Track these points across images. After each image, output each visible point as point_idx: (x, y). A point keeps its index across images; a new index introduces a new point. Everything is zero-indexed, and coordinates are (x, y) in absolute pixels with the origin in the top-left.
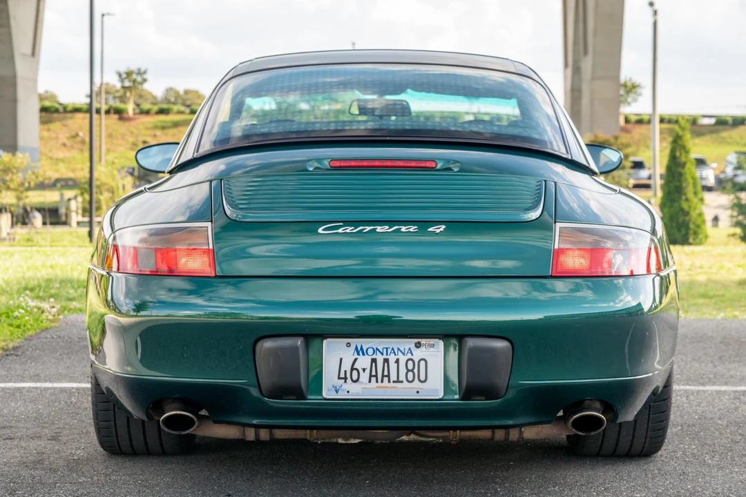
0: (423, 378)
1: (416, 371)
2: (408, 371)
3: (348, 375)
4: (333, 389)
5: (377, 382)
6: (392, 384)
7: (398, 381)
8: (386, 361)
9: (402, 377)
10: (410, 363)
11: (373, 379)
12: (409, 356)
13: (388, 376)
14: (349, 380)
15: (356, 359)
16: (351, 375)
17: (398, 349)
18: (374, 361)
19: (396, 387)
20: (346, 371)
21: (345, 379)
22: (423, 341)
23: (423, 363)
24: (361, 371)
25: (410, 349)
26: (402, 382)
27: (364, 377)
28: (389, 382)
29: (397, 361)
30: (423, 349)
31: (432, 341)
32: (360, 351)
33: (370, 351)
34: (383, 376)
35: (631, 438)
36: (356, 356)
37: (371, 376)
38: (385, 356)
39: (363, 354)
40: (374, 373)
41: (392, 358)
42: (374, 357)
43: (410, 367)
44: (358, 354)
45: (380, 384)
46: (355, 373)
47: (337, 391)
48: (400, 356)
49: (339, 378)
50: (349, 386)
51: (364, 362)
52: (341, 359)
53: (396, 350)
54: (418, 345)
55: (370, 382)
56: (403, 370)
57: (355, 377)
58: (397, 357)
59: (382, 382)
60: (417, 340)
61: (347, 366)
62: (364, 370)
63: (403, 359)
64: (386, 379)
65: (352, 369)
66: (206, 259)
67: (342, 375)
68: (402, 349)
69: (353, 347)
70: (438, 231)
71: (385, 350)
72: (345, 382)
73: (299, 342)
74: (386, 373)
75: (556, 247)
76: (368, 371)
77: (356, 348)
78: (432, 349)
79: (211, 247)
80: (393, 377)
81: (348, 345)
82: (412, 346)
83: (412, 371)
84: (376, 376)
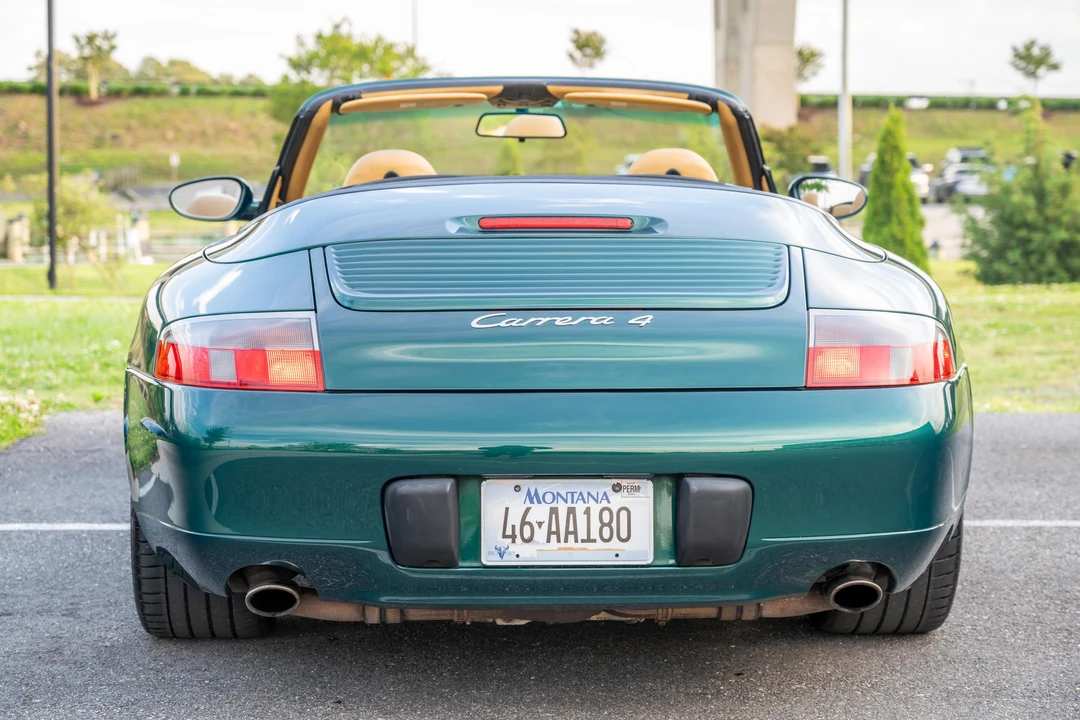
0: (624, 535)
1: (614, 525)
2: (603, 525)
3: (518, 532)
5: (559, 541)
6: (580, 545)
7: (589, 540)
8: (571, 511)
9: (595, 535)
10: (606, 514)
12: (604, 504)
13: (575, 533)
14: (519, 540)
15: (528, 509)
16: (522, 531)
17: (589, 494)
18: (554, 511)
19: (585, 549)
20: (513, 527)
21: (513, 537)
22: (624, 482)
23: (624, 514)
24: (536, 526)
25: (605, 494)
26: (594, 541)
27: (541, 534)
28: (576, 541)
29: (587, 512)
30: (624, 493)
31: (637, 482)
32: (533, 497)
33: (549, 498)
34: (568, 533)
36: (528, 504)
37: (550, 533)
38: (570, 505)
39: (539, 502)
40: (554, 529)
41: (580, 507)
42: (554, 505)
43: (606, 519)
44: (532, 502)
45: (562, 544)
46: (527, 529)
47: (501, 555)
48: (592, 502)
49: (504, 536)
50: (519, 547)
51: (539, 513)
52: (507, 509)
53: (585, 496)
54: (617, 488)
55: (548, 541)
56: (595, 524)
57: (527, 534)
58: (587, 505)
59: (566, 541)
60: (615, 481)
61: (515, 519)
64: (571, 538)
65: (524, 523)
66: (309, 365)
67: (509, 532)
68: (594, 494)
69: (524, 491)
70: (643, 324)
71: (570, 496)
72: (513, 542)
73: (448, 485)
74: (571, 529)
75: (811, 345)
76: (545, 526)
77: (529, 493)
78: (636, 493)
79: (317, 348)
80: (582, 534)
81: (517, 488)
82: (609, 490)
83: (609, 525)
84: (557, 533)
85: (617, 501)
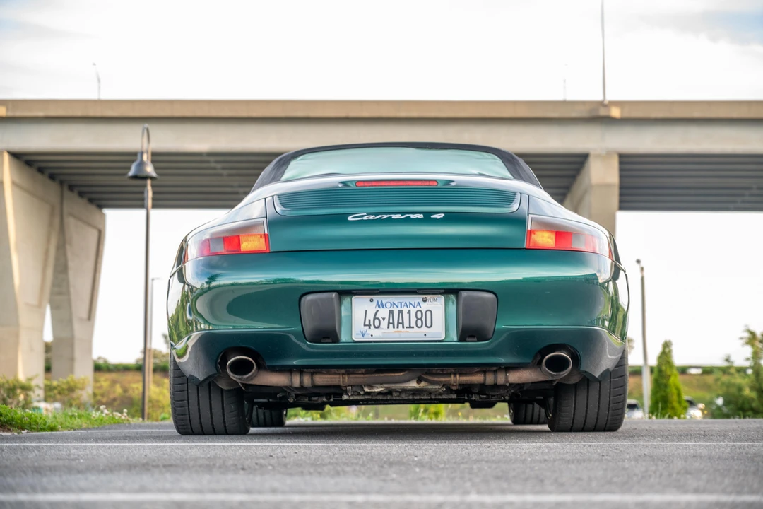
0: (429, 324)
1: (423, 319)
2: (418, 319)
3: (372, 323)
4: (360, 333)
5: (394, 327)
6: (405, 329)
7: (410, 327)
8: (400, 312)
9: (413, 324)
10: (419, 314)
11: (391, 326)
12: (418, 308)
13: (403, 323)
14: (372, 327)
15: (377, 311)
16: (374, 323)
17: (410, 303)
18: (391, 312)
19: (408, 332)
20: (370, 320)
21: (370, 326)
22: (429, 297)
23: (429, 313)
24: (382, 320)
25: (419, 303)
26: (413, 327)
27: (384, 324)
28: (403, 327)
29: (409, 312)
30: (429, 302)
31: (435, 297)
32: (380, 305)
33: (388, 305)
34: (398, 323)
35: (597, 411)
36: (377, 308)
37: (389, 323)
38: (400, 309)
39: (383, 307)
40: (391, 321)
41: (405, 310)
42: (391, 309)
43: (419, 316)
44: (379, 307)
45: (396, 329)
46: (377, 321)
47: (363, 335)
48: (411, 307)
49: (365, 325)
50: (373, 331)
51: (383, 313)
52: (366, 311)
53: (408, 304)
54: (425, 300)
55: (388, 327)
56: (413, 319)
57: (377, 324)
58: (409, 309)
59: (398, 327)
60: (424, 296)
61: (370, 316)
62: (384, 319)
63: (413, 311)
64: (400, 326)
65: (375, 318)
66: (262, 240)
67: (367, 323)
68: (413, 303)
69: (375, 301)
70: (439, 218)
71: (399, 304)
72: (370, 328)
73: (334, 295)
74: (401, 321)
75: (529, 229)
76: (386, 320)
77: (378, 303)
78: (435, 303)
79: (266, 232)
80: (406, 324)
81: (372, 301)
82: (420, 300)
83: (421, 319)
84: (393, 323)
85: (425, 307)
